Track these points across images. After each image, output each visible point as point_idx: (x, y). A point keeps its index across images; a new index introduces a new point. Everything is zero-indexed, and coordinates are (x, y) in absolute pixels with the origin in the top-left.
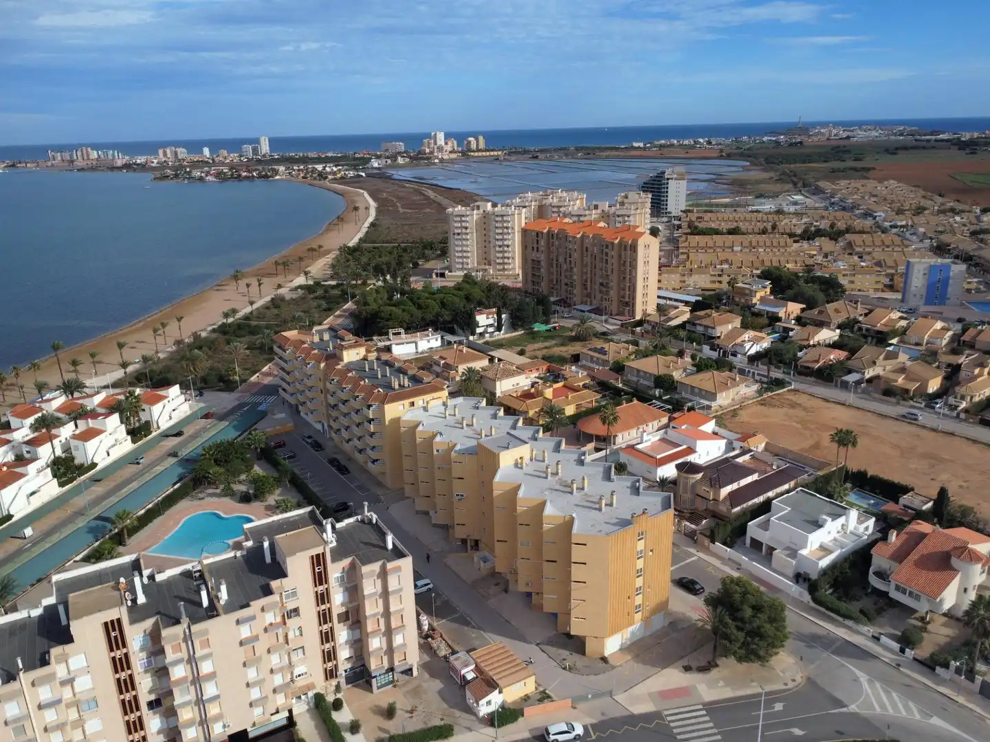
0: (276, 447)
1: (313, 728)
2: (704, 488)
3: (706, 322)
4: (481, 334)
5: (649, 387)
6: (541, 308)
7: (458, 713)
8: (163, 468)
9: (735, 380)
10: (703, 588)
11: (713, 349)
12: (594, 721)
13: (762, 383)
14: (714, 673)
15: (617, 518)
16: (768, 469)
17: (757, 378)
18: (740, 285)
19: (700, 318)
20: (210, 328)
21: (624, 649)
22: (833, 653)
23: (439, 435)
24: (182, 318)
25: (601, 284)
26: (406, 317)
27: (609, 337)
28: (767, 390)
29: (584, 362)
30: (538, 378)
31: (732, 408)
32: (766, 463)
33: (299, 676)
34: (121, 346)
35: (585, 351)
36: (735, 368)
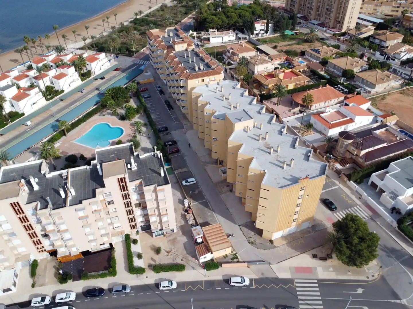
0: (142, 91)
1: (122, 251)
2: (352, 148)
3: (382, 38)
4: (257, 34)
5: (339, 76)
6: (291, 21)
7: (190, 258)
8: (92, 96)
9: (389, 77)
10: (336, 208)
11: (382, 55)
12: (257, 277)
13: (405, 79)
14: (329, 262)
15: (291, 176)
16: (394, 139)
17: (403, 76)
18: (409, 15)
19: (379, 35)
20: (130, 20)
21: (283, 237)
22: (402, 263)
23: (209, 104)
24: (116, 14)
25: (327, 9)
26: (220, 22)
27: (325, 42)
28: (407, 84)
29: (307, 57)
30: (278, 64)
31: (383, 94)
32: (394, 135)
33: (117, 227)
34: (87, 28)
35: (308, 50)
36: (392, 68)
